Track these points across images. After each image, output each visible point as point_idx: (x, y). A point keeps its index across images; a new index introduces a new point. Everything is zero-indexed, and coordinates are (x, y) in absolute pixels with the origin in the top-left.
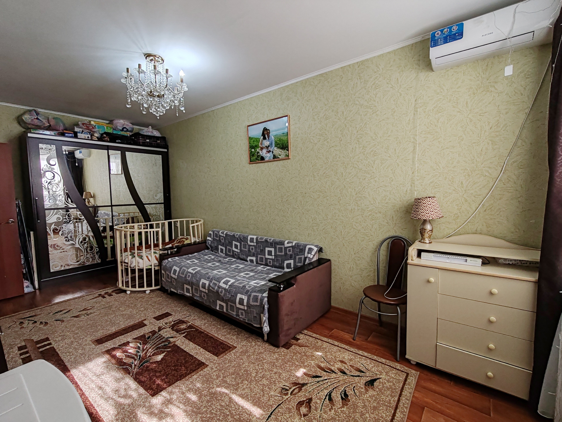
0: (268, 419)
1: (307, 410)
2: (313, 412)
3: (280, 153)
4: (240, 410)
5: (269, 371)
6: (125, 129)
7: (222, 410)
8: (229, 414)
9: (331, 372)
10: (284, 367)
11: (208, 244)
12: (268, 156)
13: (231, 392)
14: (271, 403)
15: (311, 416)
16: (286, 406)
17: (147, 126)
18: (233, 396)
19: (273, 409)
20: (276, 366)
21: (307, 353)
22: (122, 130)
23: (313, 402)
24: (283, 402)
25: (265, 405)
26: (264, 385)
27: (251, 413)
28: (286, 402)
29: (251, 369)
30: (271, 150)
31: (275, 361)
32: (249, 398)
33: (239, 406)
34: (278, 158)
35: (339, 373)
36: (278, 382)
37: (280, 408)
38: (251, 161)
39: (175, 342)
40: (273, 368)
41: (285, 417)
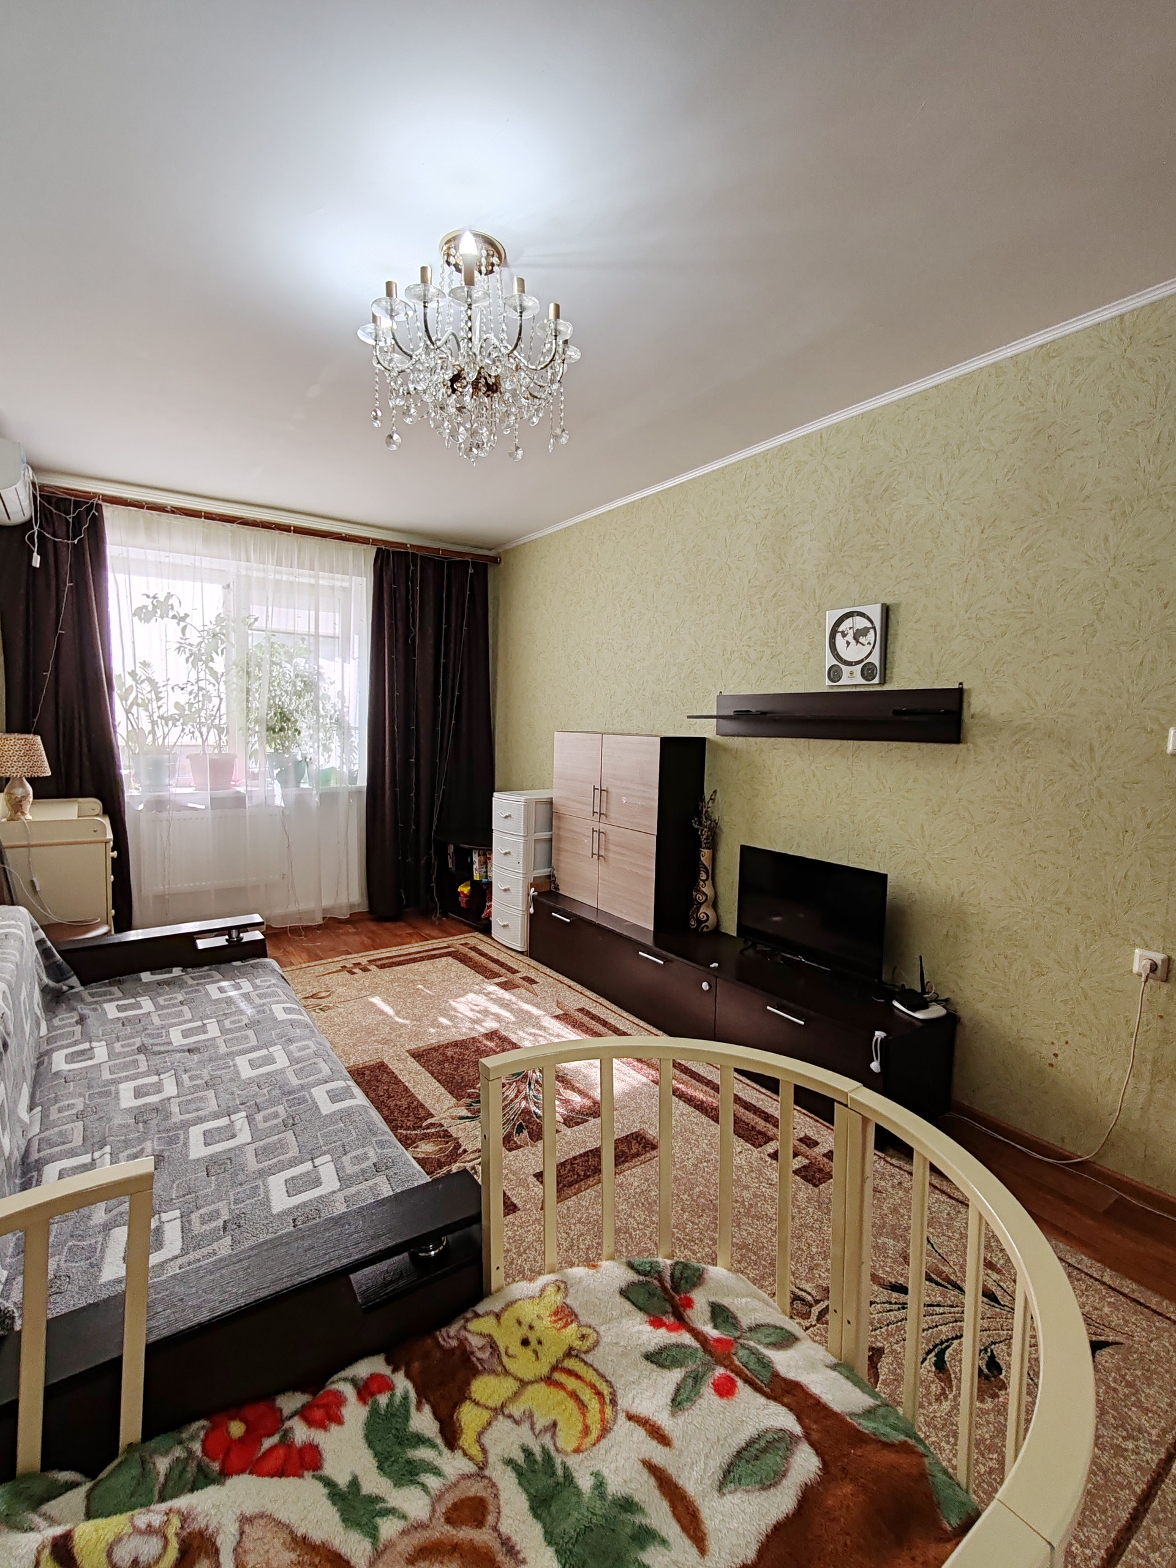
18: (392, 1014)
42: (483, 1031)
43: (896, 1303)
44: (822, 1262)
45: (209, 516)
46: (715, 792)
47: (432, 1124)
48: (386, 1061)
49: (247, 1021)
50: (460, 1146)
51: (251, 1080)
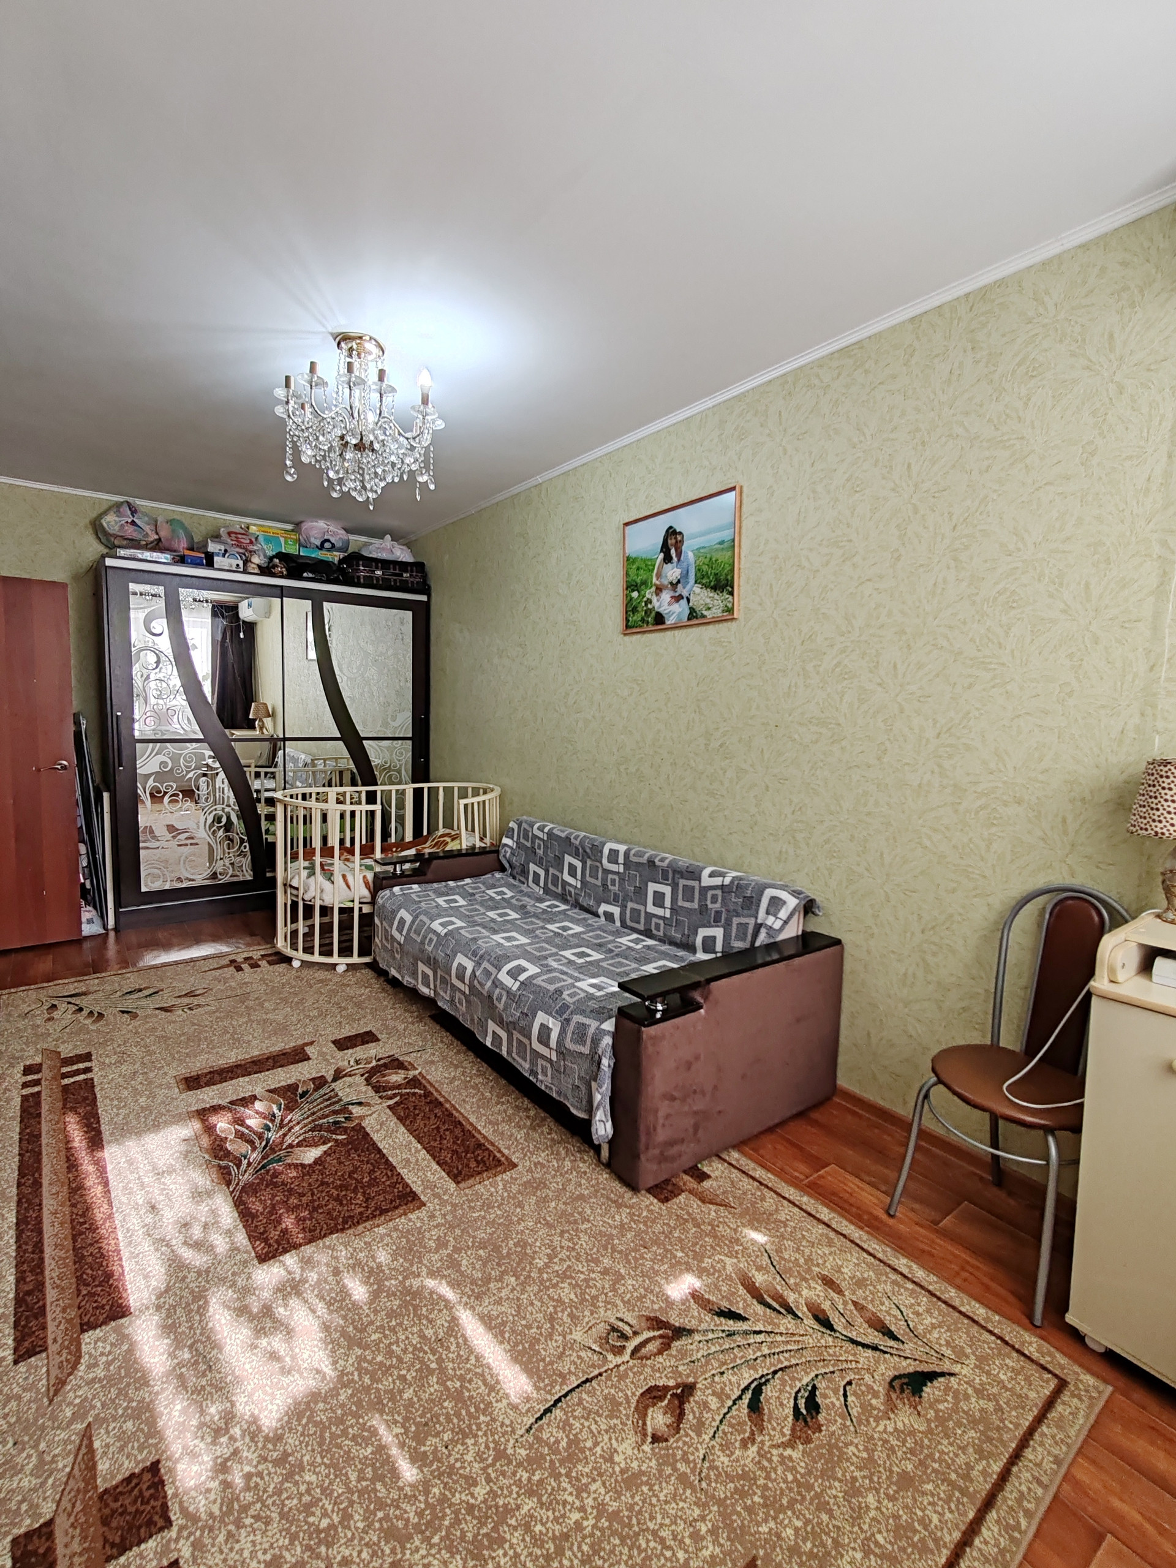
0: (540, 1418)
1: (669, 1421)
2: (687, 1435)
3: (708, 601)
4: (468, 1366)
5: (587, 1261)
6: (327, 545)
7: (421, 1350)
8: (434, 1370)
9: (782, 1310)
10: (635, 1258)
11: (504, 856)
12: (675, 612)
13: (460, 1302)
14: (565, 1366)
15: (678, 1448)
16: (606, 1391)
17: (379, 534)
18: (464, 1317)
19: (566, 1389)
20: (614, 1250)
21: (721, 1229)
22: (321, 547)
23: (697, 1398)
24: (600, 1374)
25: (545, 1370)
26: (560, 1301)
27: (498, 1382)
28: (610, 1376)
29: (538, 1244)
30: (685, 594)
31: (614, 1232)
32: (507, 1335)
33: (471, 1352)
34: (703, 616)
35: (810, 1322)
36: (607, 1302)
37: (588, 1393)
38: (629, 627)
39: (362, 1118)
40: (603, 1253)
41: (593, 1427)
48: (452, 1186)
50: (366, 1079)
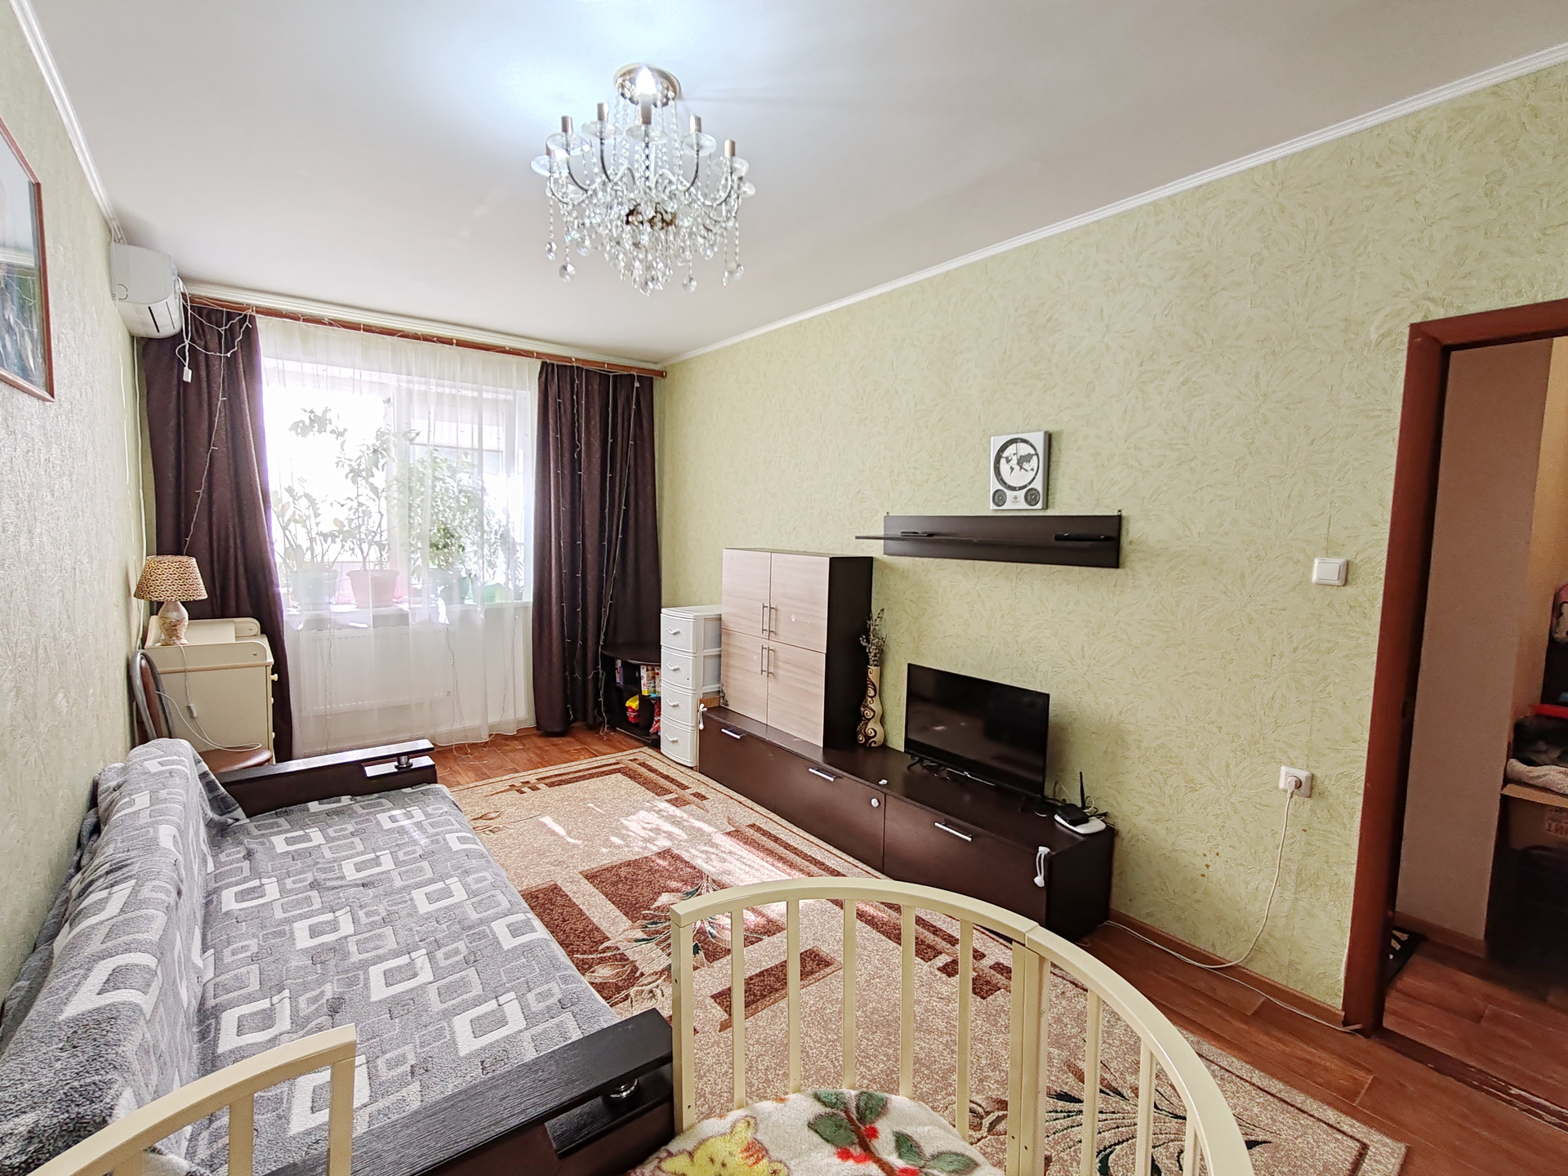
18: (564, 834)
39: (632, 928)
42: (656, 849)
43: (1061, 1112)
44: (991, 1074)
45: (369, 329)
46: (882, 610)
47: (608, 948)
48: (559, 883)
49: (421, 852)
50: (637, 969)
51: (428, 917)
